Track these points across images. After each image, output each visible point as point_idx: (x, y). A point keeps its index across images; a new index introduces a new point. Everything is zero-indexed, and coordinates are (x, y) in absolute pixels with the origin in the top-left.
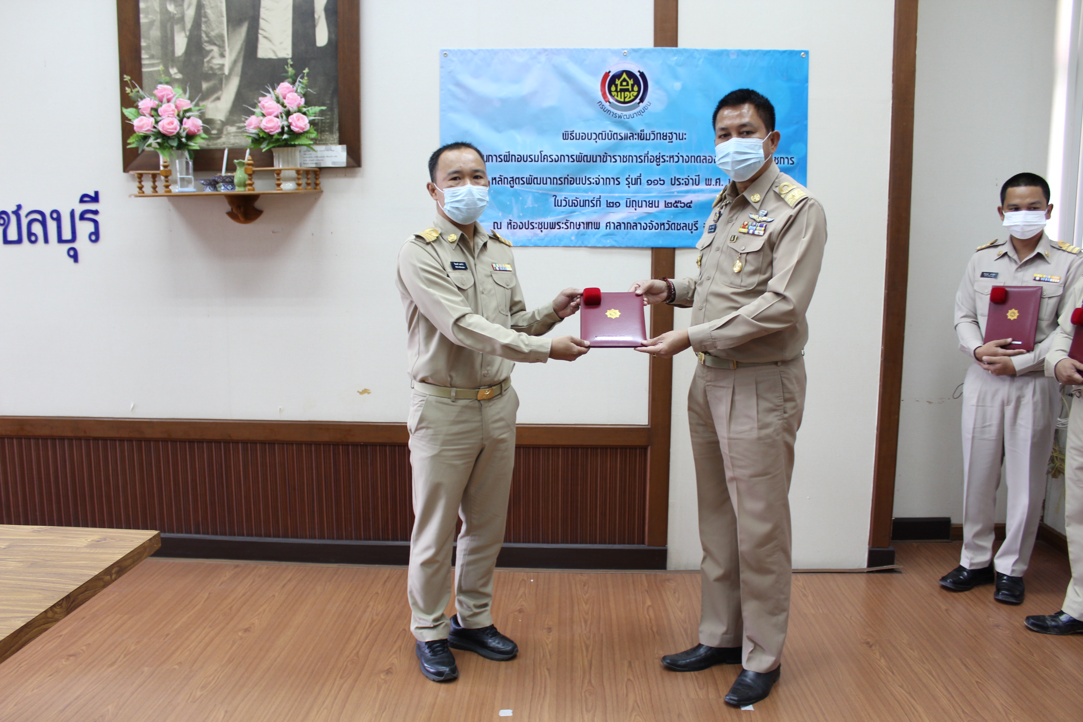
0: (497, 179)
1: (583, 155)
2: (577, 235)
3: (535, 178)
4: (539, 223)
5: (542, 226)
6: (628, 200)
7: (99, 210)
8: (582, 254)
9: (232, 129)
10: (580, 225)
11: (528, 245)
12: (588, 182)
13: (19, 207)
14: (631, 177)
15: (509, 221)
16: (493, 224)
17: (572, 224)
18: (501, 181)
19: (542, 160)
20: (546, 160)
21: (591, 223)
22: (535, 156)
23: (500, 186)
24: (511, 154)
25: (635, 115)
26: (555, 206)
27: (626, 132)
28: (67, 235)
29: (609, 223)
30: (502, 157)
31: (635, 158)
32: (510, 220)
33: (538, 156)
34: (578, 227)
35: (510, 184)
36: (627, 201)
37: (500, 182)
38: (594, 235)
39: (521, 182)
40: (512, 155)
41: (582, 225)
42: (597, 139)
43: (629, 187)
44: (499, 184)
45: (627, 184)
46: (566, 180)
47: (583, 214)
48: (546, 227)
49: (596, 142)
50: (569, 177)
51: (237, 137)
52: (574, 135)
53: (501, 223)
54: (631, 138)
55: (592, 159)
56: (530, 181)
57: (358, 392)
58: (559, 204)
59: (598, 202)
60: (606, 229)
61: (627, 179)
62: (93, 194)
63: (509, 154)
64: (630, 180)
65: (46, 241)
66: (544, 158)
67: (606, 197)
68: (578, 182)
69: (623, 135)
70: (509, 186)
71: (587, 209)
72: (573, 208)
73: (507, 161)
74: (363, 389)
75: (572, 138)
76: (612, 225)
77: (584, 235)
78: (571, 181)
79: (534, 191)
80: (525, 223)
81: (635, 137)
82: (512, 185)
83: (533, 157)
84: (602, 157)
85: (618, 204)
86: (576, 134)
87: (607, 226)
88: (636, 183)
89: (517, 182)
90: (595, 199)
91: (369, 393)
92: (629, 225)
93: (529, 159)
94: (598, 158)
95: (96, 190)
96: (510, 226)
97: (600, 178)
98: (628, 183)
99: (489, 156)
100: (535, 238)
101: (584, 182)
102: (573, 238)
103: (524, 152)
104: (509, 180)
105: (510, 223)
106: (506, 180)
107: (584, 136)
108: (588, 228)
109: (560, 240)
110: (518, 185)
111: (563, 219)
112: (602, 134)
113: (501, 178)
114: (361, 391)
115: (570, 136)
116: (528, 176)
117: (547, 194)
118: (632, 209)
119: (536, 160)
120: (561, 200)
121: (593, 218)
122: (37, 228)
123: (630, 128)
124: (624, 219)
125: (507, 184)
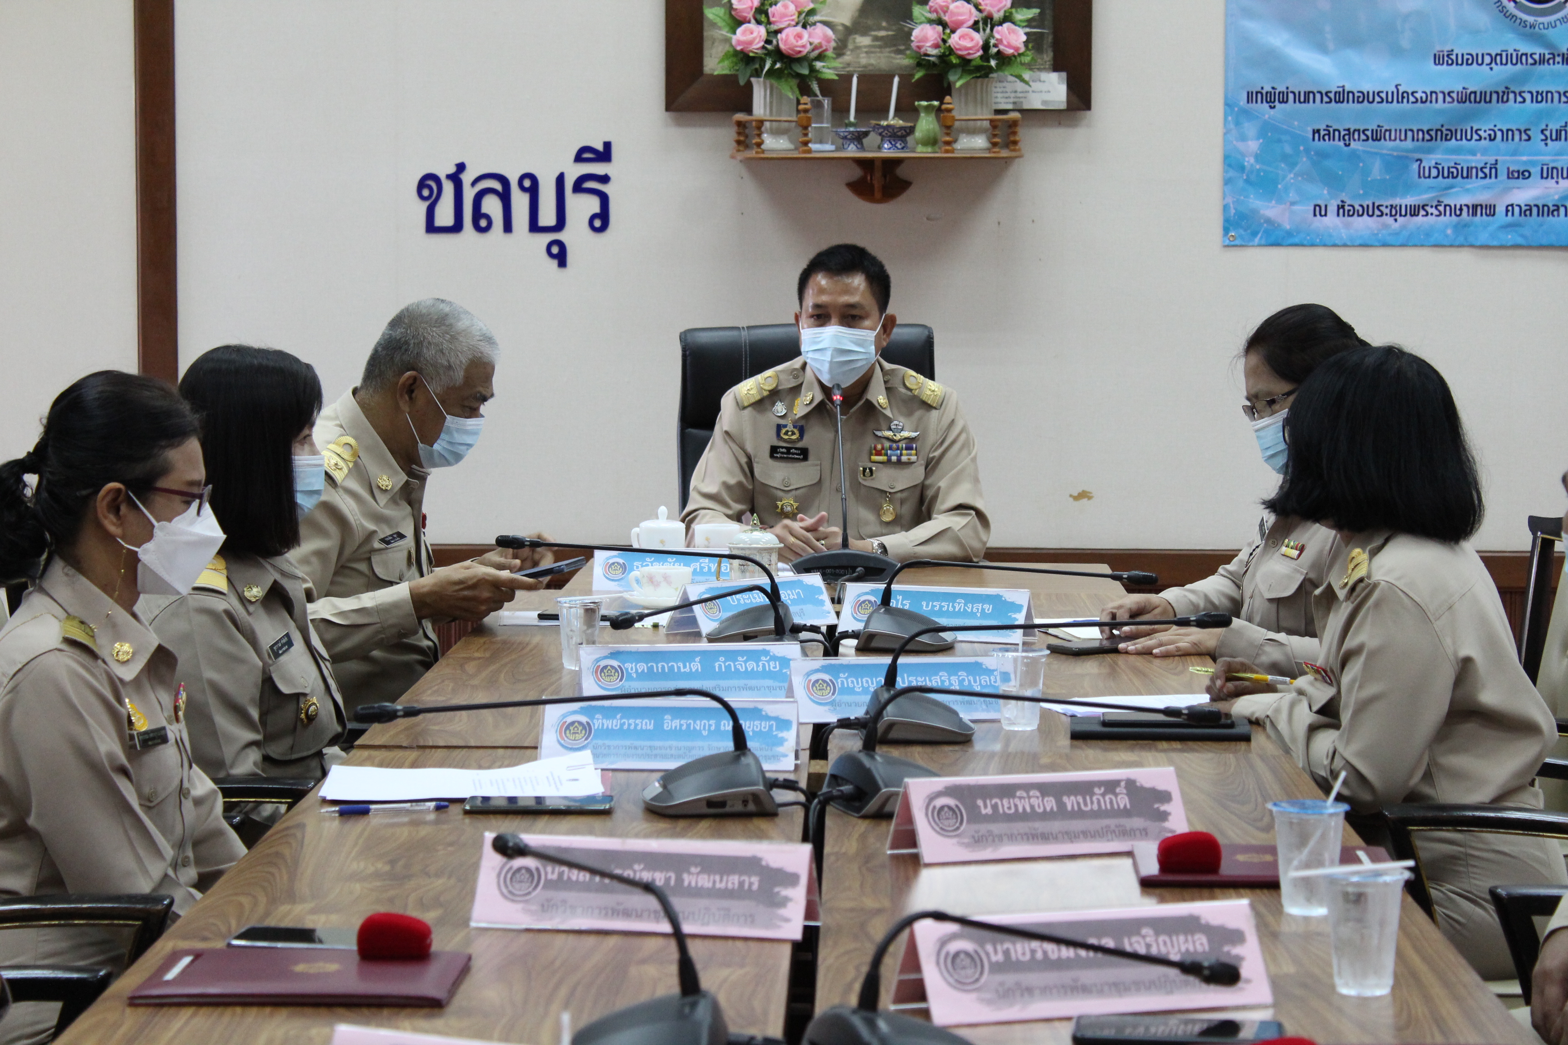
0: (1322, 133)
1: (1468, 92)
2: (1456, 227)
3: (1386, 130)
4: (1392, 206)
5: (1395, 211)
6: (1545, 168)
7: (610, 174)
8: (1464, 258)
9: (864, 41)
10: (1461, 210)
11: (1370, 243)
12: (1475, 137)
13: (461, 167)
14: (1549, 128)
15: (1340, 204)
16: (1312, 208)
17: (1448, 208)
18: (1329, 135)
19: (1400, 100)
20: (1405, 100)
21: (1481, 206)
22: (1387, 93)
23: (1326, 145)
24: (1347, 89)
25: (1558, 23)
26: (1419, 177)
27: (1542, 51)
28: (547, 217)
29: (1512, 205)
30: (1332, 95)
31: (1556, 96)
32: (1342, 201)
33: (1393, 93)
34: (1458, 212)
35: (1344, 140)
36: (1542, 169)
37: (1326, 138)
38: (1485, 227)
39: (1363, 137)
40: (1348, 93)
41: (1465, 209)
42: (1493, 65)
43: (1546, 144)
44: (1324, 140)
45: (1542, 140)
46: (1439, 133)
47: (1468, 191)
48: (1403, 213)
49: (1491, 69)
50: (1443, 129)
51: (873, 55)
52: (1454, 57)
53: (1326, 206)
54: (1551, 61)
55: (1481, 98)
56: (1377, 136)
57: (1071, 496)
58: (1427, 174)
59: (1493, 171)
60: (1507, 215)
61: (1542, 131)
62: (600, 147)
63: (1344, 90)
64: (1548, 133)
65: (508, 227)
66: (1403, 98)
67: (1507, 161)
68: (1459, 137)
69: (1537, 57)
70: (1342, 143)
71: (1474, 183)
72: (1450, 180)
73: (1339, 102)
74: (1080, 490)
75: (1450, 62)
76: (1517, 209)
77: (1469, 227)
78: (1447, 135)
79: (1385, 152)
80: (1368, 206)
81: (1558, 59)
82: (1347, 142)
83: (1383, 95)
84: (1501, 94)
85: (1527, 174)
86: (1457, 55)
87: (1507, 211)
88: (1558, 138)
89: (1356, 136)
90: (1488, 166)
91: (1090, 498)
92: (1546, 209)
93: (1377, 99)
94: (1494, 97)
95: (607, 140)
96: (1341, 211)
97: (1496, 129)
98: (1544, 137)
99: (1309, 92)
100: (1384, 232)
101: (1469, 137)
102: (1449, 231)
103: (1367, 87)
104: (1343, 133)
105: (1343, 207)
106: (1337, 133)
107: (1471, 60)
108: (1474, 214)
109: (1428, 235)
110: (1357, 142)
111: (1432, 199)
112: (1501, 55)
113: (1329, 131)
114: (1076, 494)
115: (1446, 59)
116: (1375, 128)
117: (1407, 157)
118: (1551, 183)
119: (1390, 99)
120: (1430, 168)
121: (1482, 198)
122: (492, 206)
123: (1547, 44)
124: (1538, 198)
125: (1339, 140)
